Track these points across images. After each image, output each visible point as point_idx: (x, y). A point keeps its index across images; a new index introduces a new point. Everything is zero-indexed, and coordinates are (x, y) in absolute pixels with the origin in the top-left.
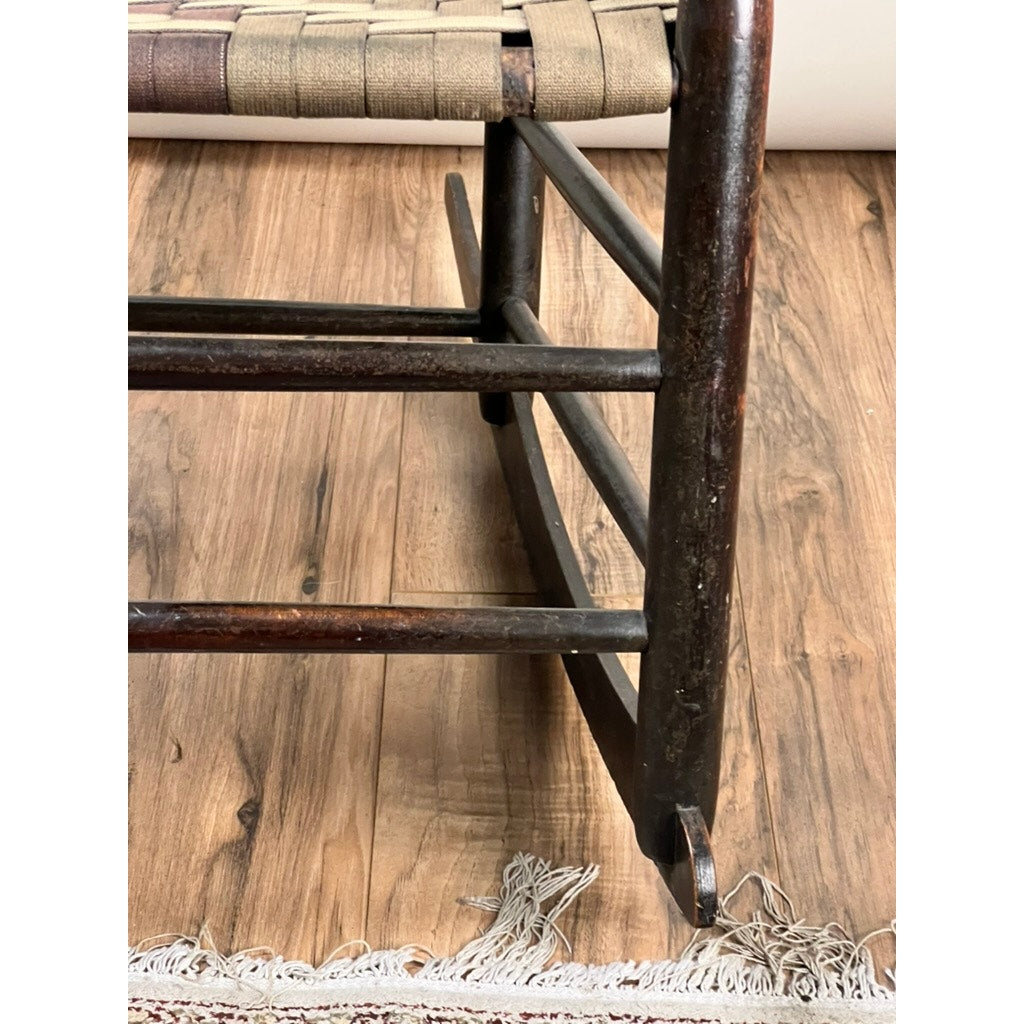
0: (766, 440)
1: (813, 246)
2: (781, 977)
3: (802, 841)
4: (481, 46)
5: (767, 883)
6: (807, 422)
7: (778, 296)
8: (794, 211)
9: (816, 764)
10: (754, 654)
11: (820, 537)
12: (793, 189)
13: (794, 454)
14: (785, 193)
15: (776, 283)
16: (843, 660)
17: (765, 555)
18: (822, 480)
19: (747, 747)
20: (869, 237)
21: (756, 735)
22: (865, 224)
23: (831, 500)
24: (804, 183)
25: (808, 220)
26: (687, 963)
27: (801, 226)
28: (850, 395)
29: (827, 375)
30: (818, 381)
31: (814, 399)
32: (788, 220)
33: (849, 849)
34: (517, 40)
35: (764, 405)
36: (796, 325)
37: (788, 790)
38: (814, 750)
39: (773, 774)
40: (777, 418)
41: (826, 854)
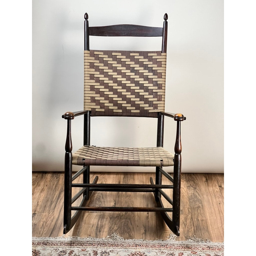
0: (194, 201)
1: (199, 183)
2: (196, 242)
3: (198, 233)
4: (159, 161)
5: (195, 236)
6: (199, 200)
7: (195, 188)
8: (197, 180)
9: (199, 228)
10: (193, 219)
11: (200, 210)
12: (197, 177)
13: (197, 203)
14: (196, 178)
15: (195, 187)
16: (202, 220)
17: (194, 211)
18: (200, 205)
19: (193, 226)
20: (206, 182)
21: (194, 225)
22: (205, 181)
23: (201, 207)
24: (198, 177)
25: (199, 181)
26: (187, 241)
27: (198, 181)
28: (203, 197)
29: (201, 196)
30: (200, 196)
31: (200, 198)
32: (196, 180)
33: (202, 234)
34: (162, 160)
35: (194, 198)
36: (197, 191)
37: (197, 229)
38: (199, 226)
39: (195, 228)
40: (195, 199)
41: (200, 234)
